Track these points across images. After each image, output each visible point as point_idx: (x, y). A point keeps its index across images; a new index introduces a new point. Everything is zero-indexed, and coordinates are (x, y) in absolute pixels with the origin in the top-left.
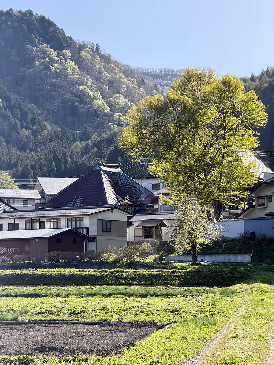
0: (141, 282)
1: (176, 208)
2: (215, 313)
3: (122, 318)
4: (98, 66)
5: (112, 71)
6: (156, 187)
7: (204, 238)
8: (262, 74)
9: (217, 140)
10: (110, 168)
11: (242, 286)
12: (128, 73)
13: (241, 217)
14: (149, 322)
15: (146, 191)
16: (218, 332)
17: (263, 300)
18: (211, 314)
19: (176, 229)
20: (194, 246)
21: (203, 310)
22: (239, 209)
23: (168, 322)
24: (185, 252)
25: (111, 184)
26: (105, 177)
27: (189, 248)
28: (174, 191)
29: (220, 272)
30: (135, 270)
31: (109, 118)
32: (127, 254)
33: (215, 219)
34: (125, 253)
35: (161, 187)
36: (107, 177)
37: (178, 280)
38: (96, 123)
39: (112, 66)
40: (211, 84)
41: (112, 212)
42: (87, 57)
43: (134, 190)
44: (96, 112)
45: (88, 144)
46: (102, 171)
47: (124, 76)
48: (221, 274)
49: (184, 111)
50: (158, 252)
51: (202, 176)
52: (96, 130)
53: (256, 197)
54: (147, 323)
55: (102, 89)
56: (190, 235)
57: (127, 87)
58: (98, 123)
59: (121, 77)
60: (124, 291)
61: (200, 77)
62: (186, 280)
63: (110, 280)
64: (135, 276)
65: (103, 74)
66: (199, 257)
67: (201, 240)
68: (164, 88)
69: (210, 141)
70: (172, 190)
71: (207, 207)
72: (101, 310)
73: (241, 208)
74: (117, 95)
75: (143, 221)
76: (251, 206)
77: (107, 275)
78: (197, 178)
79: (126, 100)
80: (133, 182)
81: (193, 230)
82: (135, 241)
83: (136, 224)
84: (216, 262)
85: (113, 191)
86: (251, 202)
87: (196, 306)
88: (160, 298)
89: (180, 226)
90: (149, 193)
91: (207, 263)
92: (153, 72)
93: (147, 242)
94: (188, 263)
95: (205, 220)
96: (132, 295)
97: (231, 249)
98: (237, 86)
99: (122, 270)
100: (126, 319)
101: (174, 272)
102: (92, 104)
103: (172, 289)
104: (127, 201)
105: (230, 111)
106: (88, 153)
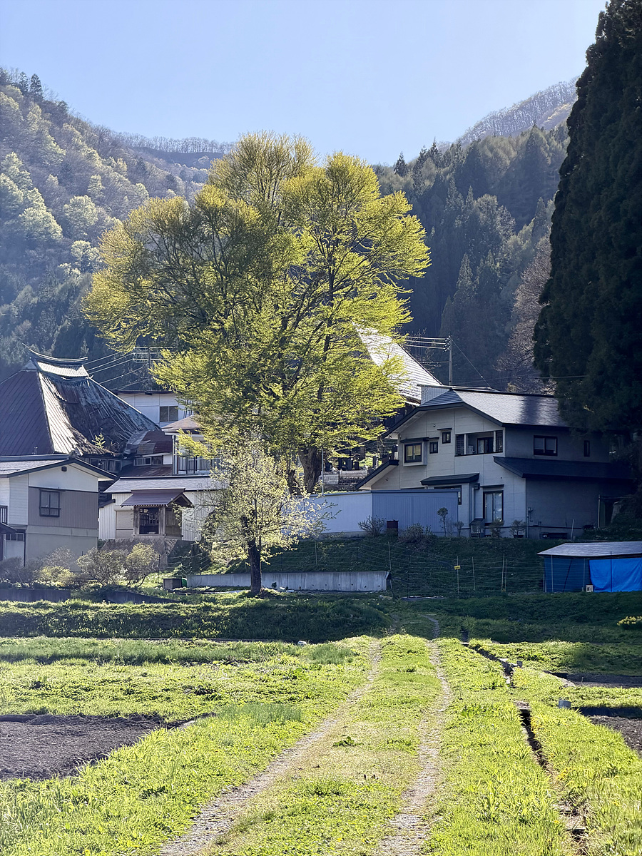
0: (129, 631)
1: (215, 463)
2: (300, 695)
3: (82, 705)
4: (35, 127)
5: (69, 141)
6: (168, 414)
7: (279, 534)
8: (422, 158)
9: (312, 305)
10: (60, 367)
11: (364, 641)
12: (109, 146)
13: (366, 488)
14: (146, 716)
15: (145, 423)
16: (305, 734)
17: (411, 671)
18: (291, 699)
19: (214, 512)
20: (254, 551)
21: (271, 689)
22: (362, 468)
23: (190, 716)
24: (234, 566)
25: (62, 406)
26: (49, 388)
27: (245, 557)
28: (211, 423)
29: (315, 610)
30: (114, 605)
31: (61, 252)
32: (97, 570)
33: (304, 489)
34: (93, 567)
35: (181, 413)
36: (54, 389)
37: (217, 629)
38: (30, 263)
39: (70, 128)
40: (302, 174)
41: (64, 469)
42: (9, 105)
43: (117, 420)
44: (30, 235)
45: (9, 312)
46: (40, 375)
47: (97, 155)
48: (317, 614)
49: (237, 236)
50: (170, 566)
51: (277, 389)
52: (27, 279)
53: (401, 442)
54: (139, 719)
55: (44, 183)
56: (247, 526)
57: (105, 180)
58: (34, 262)
59: (90, 156)
60: (88, 650)
61: (276, 158)
62: (234, 628)
63: (56, 626)
64: (115, 618)
65: (49, 148)
66: (266, 579)
67: (273, 538)
68: (192, 184)
69: (297, 307)
70: (207, 422)
71: (289, 463)
72: (33, 688)
73: (367, 467)
74: (79, 198)
75: (137, 494)
76: (390, 462)
77: (50, 615)
78: (266, 393)
79: (101, 209)
80: (114, 401)
81: (254, 513)
82: (117, 540)
83: (120, 500)
84: (307, 590)
85: (68, 422)
86: (390, 452)
87: (257, 681)
88: (173, 666)
89: (224, 504)
90: (152, 428)
91: (284, 591)
92: (167, 147)
93: (146, 542)
94: (241, 593)
95: (281, 492)
96: (107, 659)
97: (342, 560)
98: (363, 181)
99: (85, 603)
100: (89, 709)
101: (207, 609)
102: (20, 218)
103: (201, 646)
104: (99, 446)
105: (344, 238)
106: (10, 334)
